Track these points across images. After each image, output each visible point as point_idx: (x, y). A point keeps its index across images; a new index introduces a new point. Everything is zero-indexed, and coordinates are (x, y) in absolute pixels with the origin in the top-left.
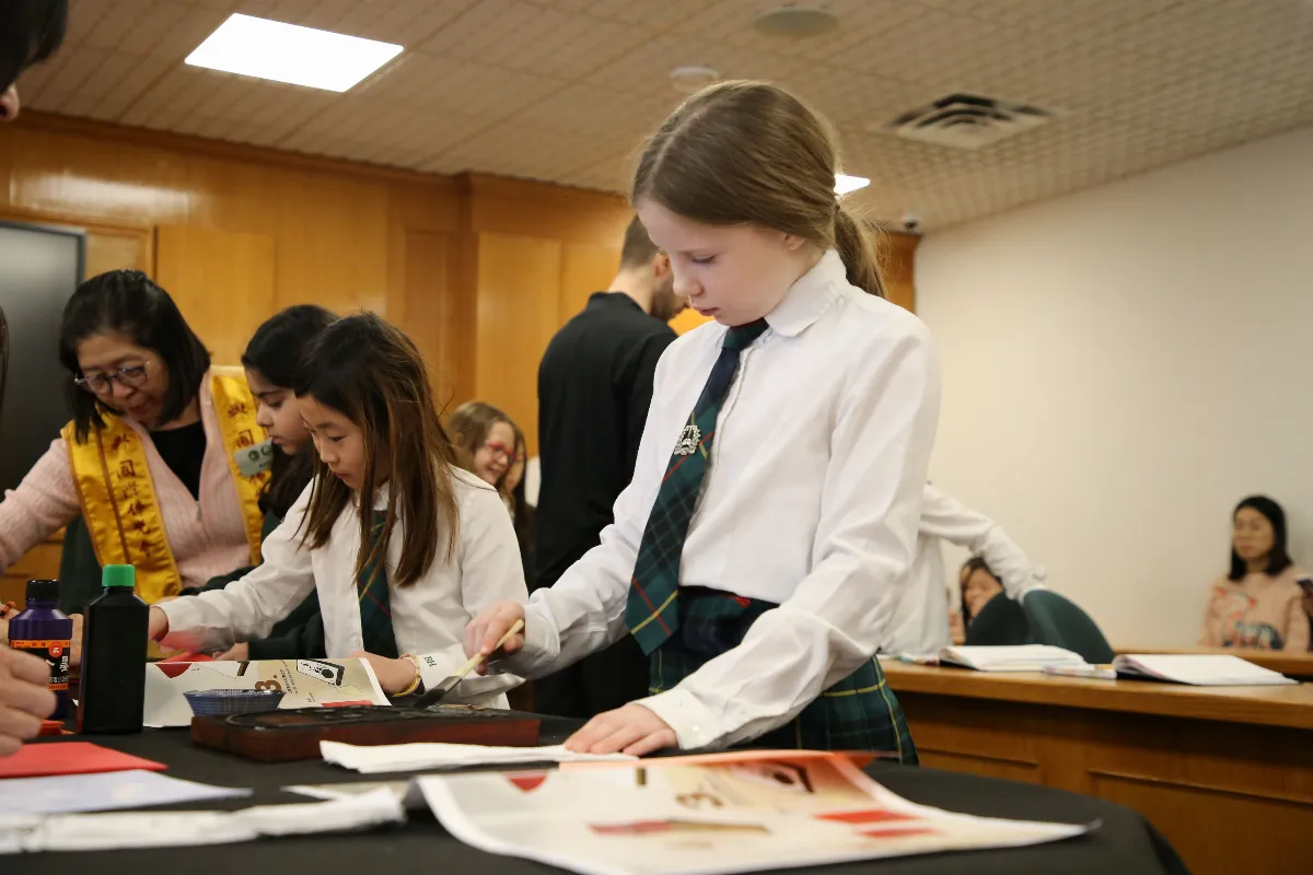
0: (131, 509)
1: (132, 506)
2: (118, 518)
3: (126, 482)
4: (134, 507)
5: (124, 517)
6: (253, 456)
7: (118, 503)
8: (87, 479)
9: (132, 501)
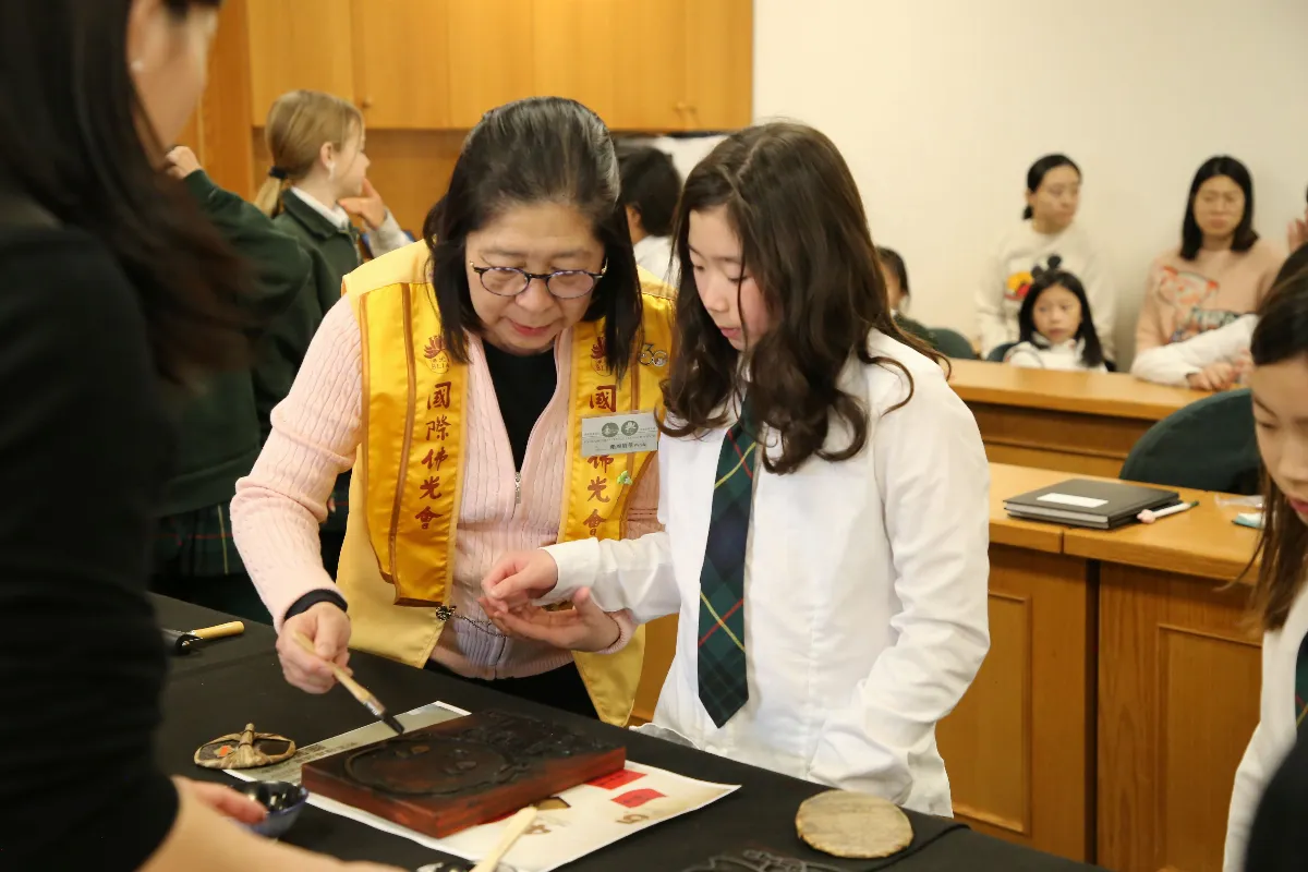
0: (428, 458)
1: (431, 452)
2: (405, 464)
3: (437, 414)
4: (434, 456)
5: (414, 465)
6: (607, 431)
7: (414, 443)
8: (383, 398)
9: (435, 446)
